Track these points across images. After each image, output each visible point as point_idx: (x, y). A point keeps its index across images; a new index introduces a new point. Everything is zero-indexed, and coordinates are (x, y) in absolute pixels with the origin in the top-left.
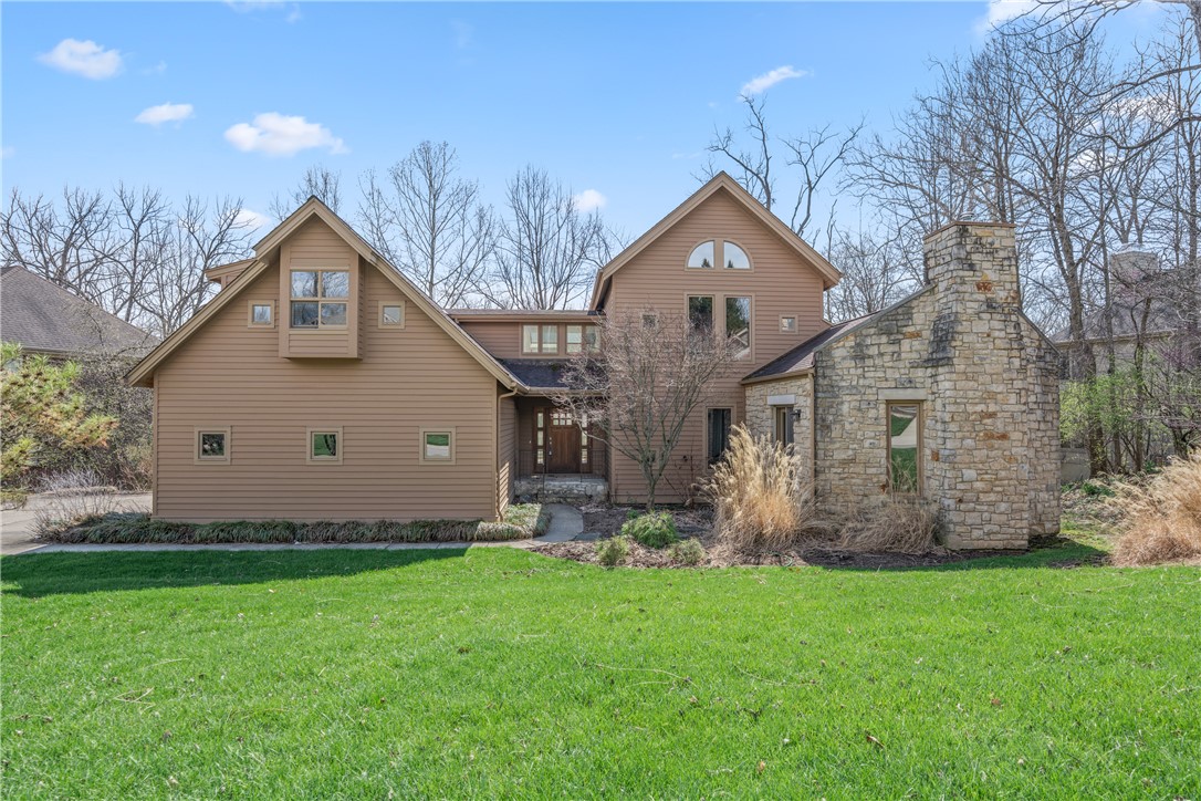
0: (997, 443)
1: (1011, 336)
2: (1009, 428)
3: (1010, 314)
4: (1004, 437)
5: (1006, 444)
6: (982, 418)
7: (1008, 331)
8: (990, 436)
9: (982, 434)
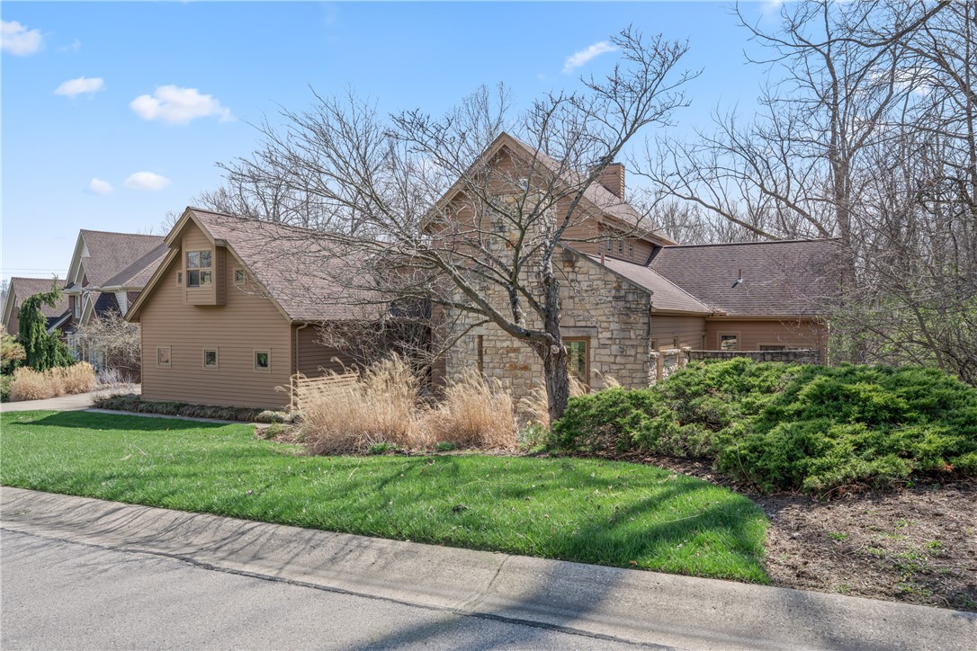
0: (519, 373)
1: (533, 284)
2: (531, 361)
3: (533, 266)
4: (526, 368)
5: (527, 374)
6: (508, 352)
7: (530, 280)
8: (514, 367)
9: (508, 365)
